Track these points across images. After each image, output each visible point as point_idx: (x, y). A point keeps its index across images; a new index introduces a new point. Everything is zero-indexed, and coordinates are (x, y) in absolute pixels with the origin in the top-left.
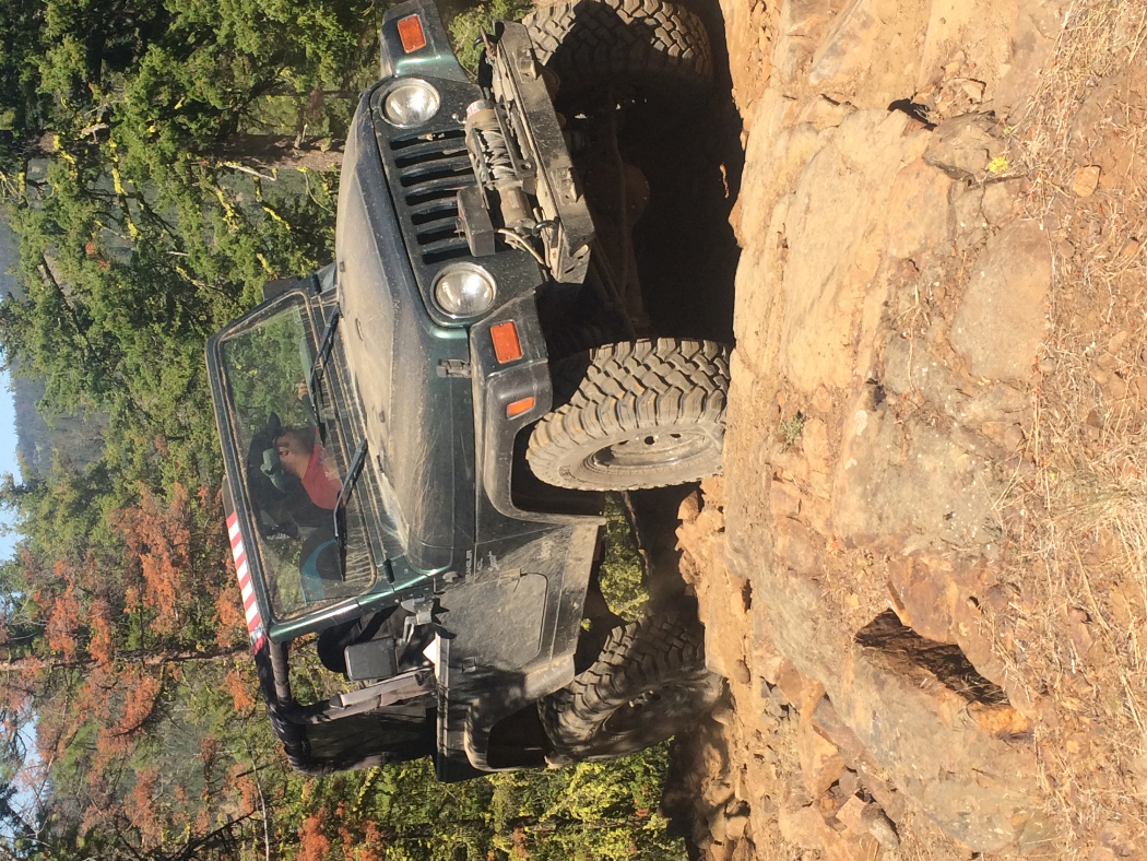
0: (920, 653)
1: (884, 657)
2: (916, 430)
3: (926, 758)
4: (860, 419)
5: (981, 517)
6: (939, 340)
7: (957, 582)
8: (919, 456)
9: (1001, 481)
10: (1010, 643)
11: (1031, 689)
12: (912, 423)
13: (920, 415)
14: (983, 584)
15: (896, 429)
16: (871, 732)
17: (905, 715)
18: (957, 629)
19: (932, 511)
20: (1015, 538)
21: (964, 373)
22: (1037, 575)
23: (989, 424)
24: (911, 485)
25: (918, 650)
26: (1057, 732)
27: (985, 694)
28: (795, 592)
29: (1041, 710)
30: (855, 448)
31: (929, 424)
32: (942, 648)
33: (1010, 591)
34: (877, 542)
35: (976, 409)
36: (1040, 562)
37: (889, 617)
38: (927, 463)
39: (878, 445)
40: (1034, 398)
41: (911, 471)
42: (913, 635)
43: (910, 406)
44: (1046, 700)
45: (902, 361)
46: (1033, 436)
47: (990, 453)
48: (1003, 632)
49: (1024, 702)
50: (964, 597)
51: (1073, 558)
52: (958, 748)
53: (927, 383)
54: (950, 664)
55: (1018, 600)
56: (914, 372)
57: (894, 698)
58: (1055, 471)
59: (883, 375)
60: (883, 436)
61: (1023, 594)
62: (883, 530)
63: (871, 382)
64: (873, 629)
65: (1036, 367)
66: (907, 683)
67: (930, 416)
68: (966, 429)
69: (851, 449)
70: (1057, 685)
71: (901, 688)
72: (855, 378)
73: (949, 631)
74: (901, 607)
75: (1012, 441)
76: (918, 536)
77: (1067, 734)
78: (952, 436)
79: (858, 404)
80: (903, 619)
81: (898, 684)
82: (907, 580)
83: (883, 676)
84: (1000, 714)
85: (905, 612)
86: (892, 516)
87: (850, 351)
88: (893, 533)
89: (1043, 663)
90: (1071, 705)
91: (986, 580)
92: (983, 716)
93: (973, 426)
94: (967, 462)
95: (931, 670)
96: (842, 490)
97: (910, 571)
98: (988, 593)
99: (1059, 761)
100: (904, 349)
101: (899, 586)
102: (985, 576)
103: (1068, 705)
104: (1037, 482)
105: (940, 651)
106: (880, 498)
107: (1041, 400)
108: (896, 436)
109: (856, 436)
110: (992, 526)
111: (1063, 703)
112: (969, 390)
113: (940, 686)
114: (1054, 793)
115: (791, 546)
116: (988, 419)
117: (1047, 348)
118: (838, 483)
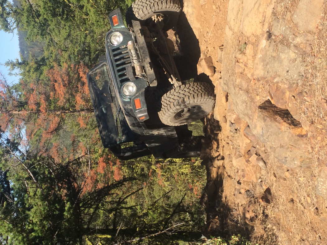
0: (277, 112)
1: (266, 113)
2: (280, 46)
3: (276, 141)
4: (264, 43)
5: (298, 72)
6: (289, 19)
7: (289, 91)
8: (281, 54)
9: (304, 61)
10: (303, 109)
11: (308, 122)
12: (279, 44)
13: (282, 42)
14: (297, 92)
15: (274, 46)
16: (261, 133)
17: (271, 129)
18: (288, 105)
19: (283, 70)
20: (307, 78)
21: (296, 29)
22: (313, 89)
23: (302, 44)
24: (278, 62)
25: (276, 111)
26: (315, 135)
27: (295, 124)
28: (241, 95)
29: (311, 128)
30: (262, 51)
31: (284, 44)
32: (283, 111)
33: (304, 94)
34: (266, 79)
35: (298, 40)
36: (314, 85)
37: (269, 101)
38: (283, 56)
39: (268, 50)
40: (316, 37)
41: (278, 58)
42: (275, 107)
43: (279, 39)
44: (313, 125)
45: (277, 25)
46: (315, 48)
47: (302, 53)
48: (302, 106)
49: (306, 126)
50: (291, 96)
51: (324, 84)
52: (286, 139)
53: (284, 32)
54: (285, 115)
55: (306, 96)
56: (281, 29)
57: (268, 124)
58: (321, 59)
59: (271, 30)
60: (270, 48)
61: (308, 95)
62: (268, 75)
63: (268, 32)
64: (264, 105)
65: (317, 27)
66: (272, 120)
67: (285, 42)
68: (295, 46)
69: (261, 52)
70: (316, 121)
71: (270, 121)
72: (263, 32)
73: (286, 105)
74: (272, 98)
75: (308, 50)
76: (279, 78)
77: (318, 135)
78: (291, 48)
79: (263, 38)
80: (272, 102)
81: (270, 120)
82: (274, 90)
83: (266, 118)
84: (299, 129)
85: (273, 100)
86: (271, 72)
87: (262, 24)
88: (271, 77)
89: (312, 115)
90: (320, 127)
91: (298, 91)
92: (294, 130)
93: (297, 45)
94: (294, 56)
95: (280, 117)
96: (257, 64)
97: (275, 88)
98: (298, 94)
99: (315, 143)
100: (278, 22)
101: (272, 92)
102: (297, 90)
103: (319, 127)
104: (315, 62)
105: (283, 112)
106: (268, 66)
107: (318, 38)
108: (274, 48)
109: (262, 48)
110: (301, 75)
111: (317, 126)
112: (297, 34)
113: (282, 121)
114: (313, 152)
115: (241, 82)
116: (302, 43)
117: (321, 22)
118: (256, 62)
